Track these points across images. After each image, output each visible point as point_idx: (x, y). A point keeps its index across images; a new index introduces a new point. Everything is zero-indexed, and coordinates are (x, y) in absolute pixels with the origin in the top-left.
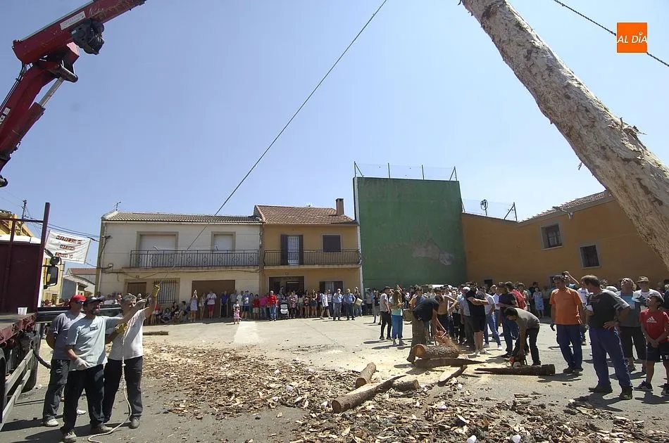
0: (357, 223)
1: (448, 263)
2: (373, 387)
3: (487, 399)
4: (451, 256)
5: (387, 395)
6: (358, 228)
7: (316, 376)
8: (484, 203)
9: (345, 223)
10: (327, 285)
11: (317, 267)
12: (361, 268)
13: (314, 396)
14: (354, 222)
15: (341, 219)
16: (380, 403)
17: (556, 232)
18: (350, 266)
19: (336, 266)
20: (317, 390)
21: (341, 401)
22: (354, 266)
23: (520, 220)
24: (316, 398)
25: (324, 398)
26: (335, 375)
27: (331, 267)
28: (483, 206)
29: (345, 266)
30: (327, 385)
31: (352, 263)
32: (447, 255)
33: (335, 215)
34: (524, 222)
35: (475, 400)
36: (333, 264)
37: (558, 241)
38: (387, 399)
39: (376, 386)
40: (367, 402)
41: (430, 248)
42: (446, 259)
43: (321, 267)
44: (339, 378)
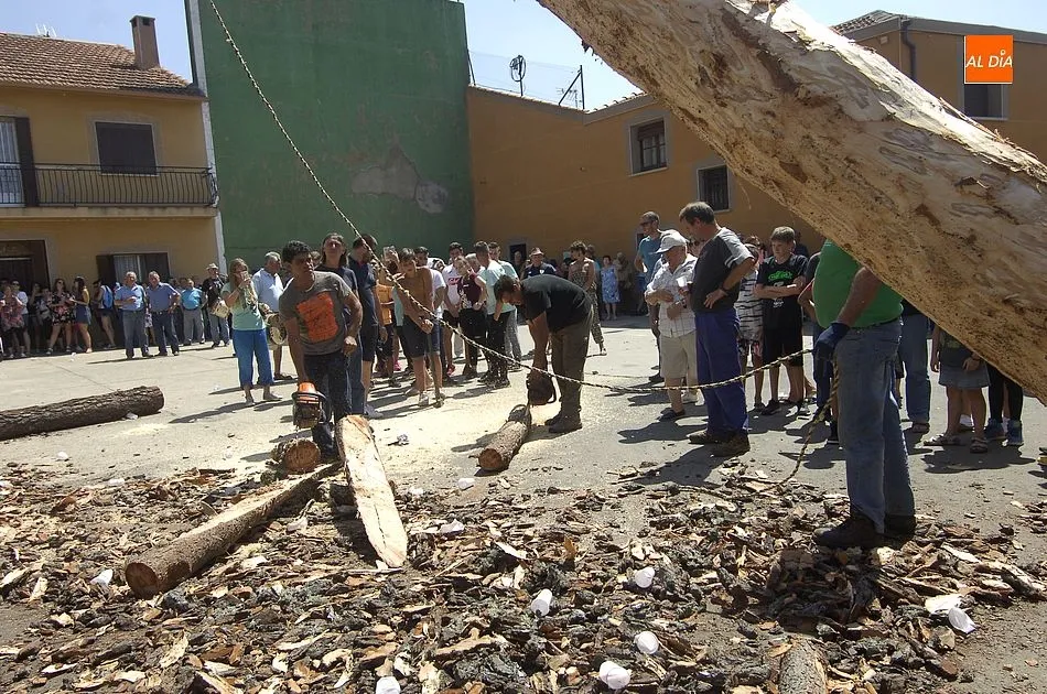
0: (199, 93)
1: (434, 209)
2: (259, 504)
3: (553, 491)
4: (443, 190)
5: (303, 521)
6: (205, 107)
7: (84, 501)
8: (518, 64)
9: (161, 90)
10: (119, 266)
11: (82, 213)
12: (218, 220)
13: (69, 559)
14: (192, 90)
15: (150, 78)
16: (281, 545)
17: (657, 138)
18: (185, 213)
19: (144, 213)
20: (82, 539)
21: (157, 561)
22: (199, 212)
23: (590, 108)
24: (74, 566)
25: (103, 559)
26: (144, 489)
27: (129, 213)
28: (516, 72)
29: (172, 212)
30: (117, 519)
31: (192, 204)
32: (433, 188)
33: (133, 67)
34: (597, 112)
35: (526, 498)
36: (135, 205)
37: (659, 161)
38: (303, 531)
39: (269, 500)
40: (244, 550)
41: (393, 170)
42: (430, 201)
43: (96, 213)
44: (157, 496)
